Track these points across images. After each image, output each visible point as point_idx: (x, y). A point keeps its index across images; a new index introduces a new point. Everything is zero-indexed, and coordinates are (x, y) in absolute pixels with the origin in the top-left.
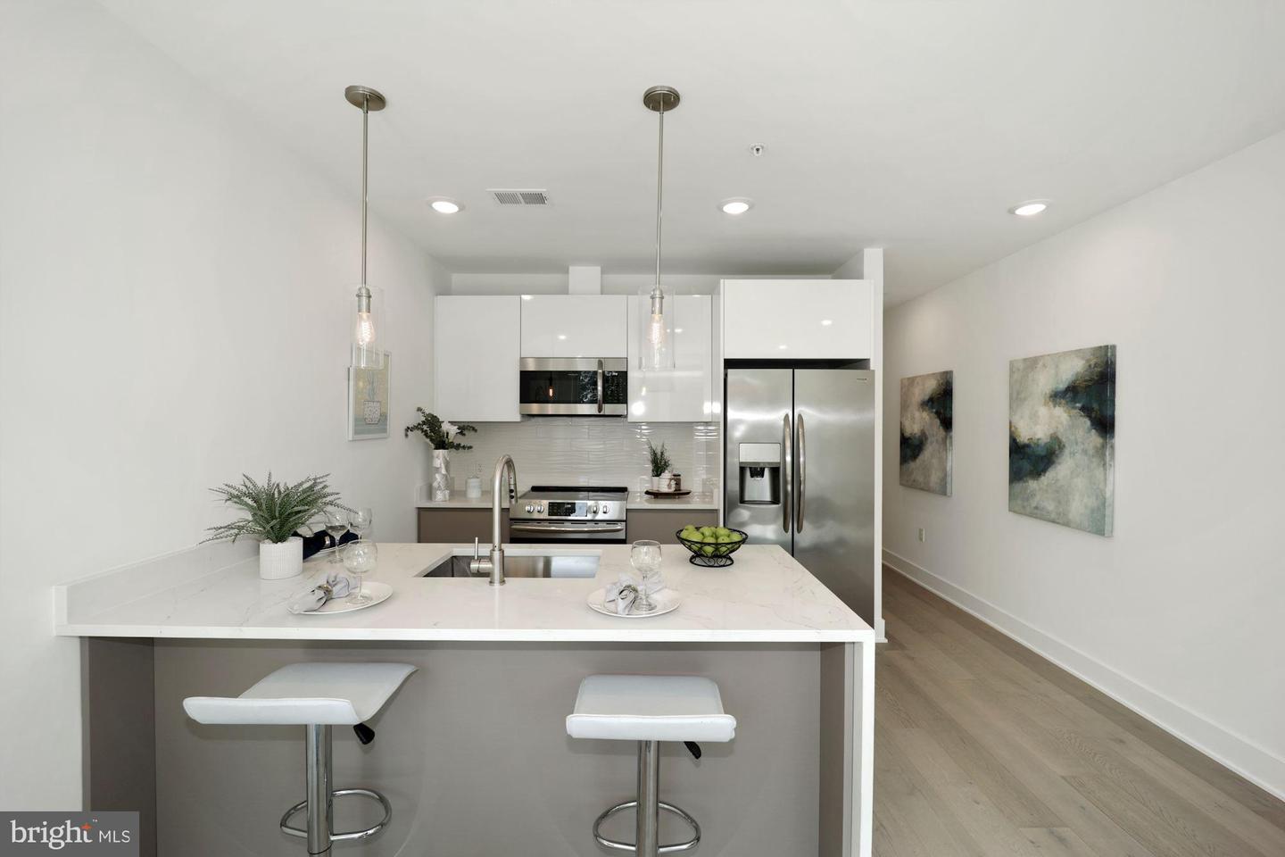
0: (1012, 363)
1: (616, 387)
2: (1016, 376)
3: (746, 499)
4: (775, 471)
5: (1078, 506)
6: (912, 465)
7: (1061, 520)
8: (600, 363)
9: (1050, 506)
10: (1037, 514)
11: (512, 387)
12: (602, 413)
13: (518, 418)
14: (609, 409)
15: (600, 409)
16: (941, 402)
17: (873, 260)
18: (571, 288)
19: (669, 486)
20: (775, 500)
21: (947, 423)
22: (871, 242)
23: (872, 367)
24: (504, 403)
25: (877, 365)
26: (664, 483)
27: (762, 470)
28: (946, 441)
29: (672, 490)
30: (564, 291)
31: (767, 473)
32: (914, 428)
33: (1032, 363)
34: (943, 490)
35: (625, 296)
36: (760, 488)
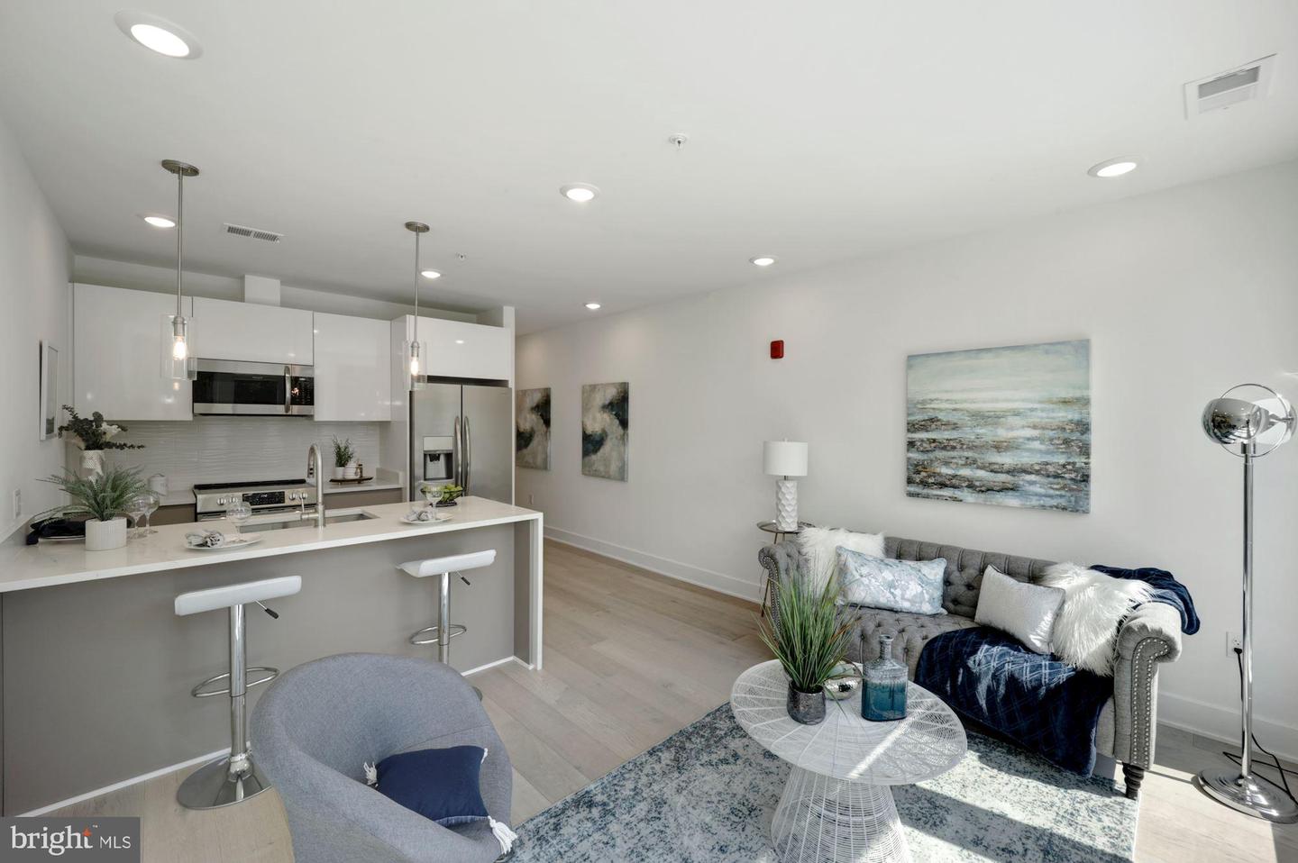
0: (583, 387)
1: (306, 392)
2: (585, 395)
3: (427, 477)
4: (449, 456)
5: (614, 468)
6: (525, 451)
7: (607, 476)
8: (287, 369)
9: (602, 469)
10: (596, 474)
11: (181, 387)
12: (290, 413)
13: (189, 417)
14: (295, 409)
15: (287, 410)
16: (543, 408)
17: (509, 314)
18: (248, 295)
19: (356, 473)
20: (449, 476)
21: (547, 422)
22: (509, 303)
23: (510, 386)
24: (175, 400)
25: (512, 385)
26: (350, 472)
27: (439, 455)
28: (547, 434)
29: (358, 477)
30: (239, 297)
31: (442, 458)
32: (526, 426)
33: (593, 388)
34: (545, 467)
35: (311, 312)
36: (438, 468)
